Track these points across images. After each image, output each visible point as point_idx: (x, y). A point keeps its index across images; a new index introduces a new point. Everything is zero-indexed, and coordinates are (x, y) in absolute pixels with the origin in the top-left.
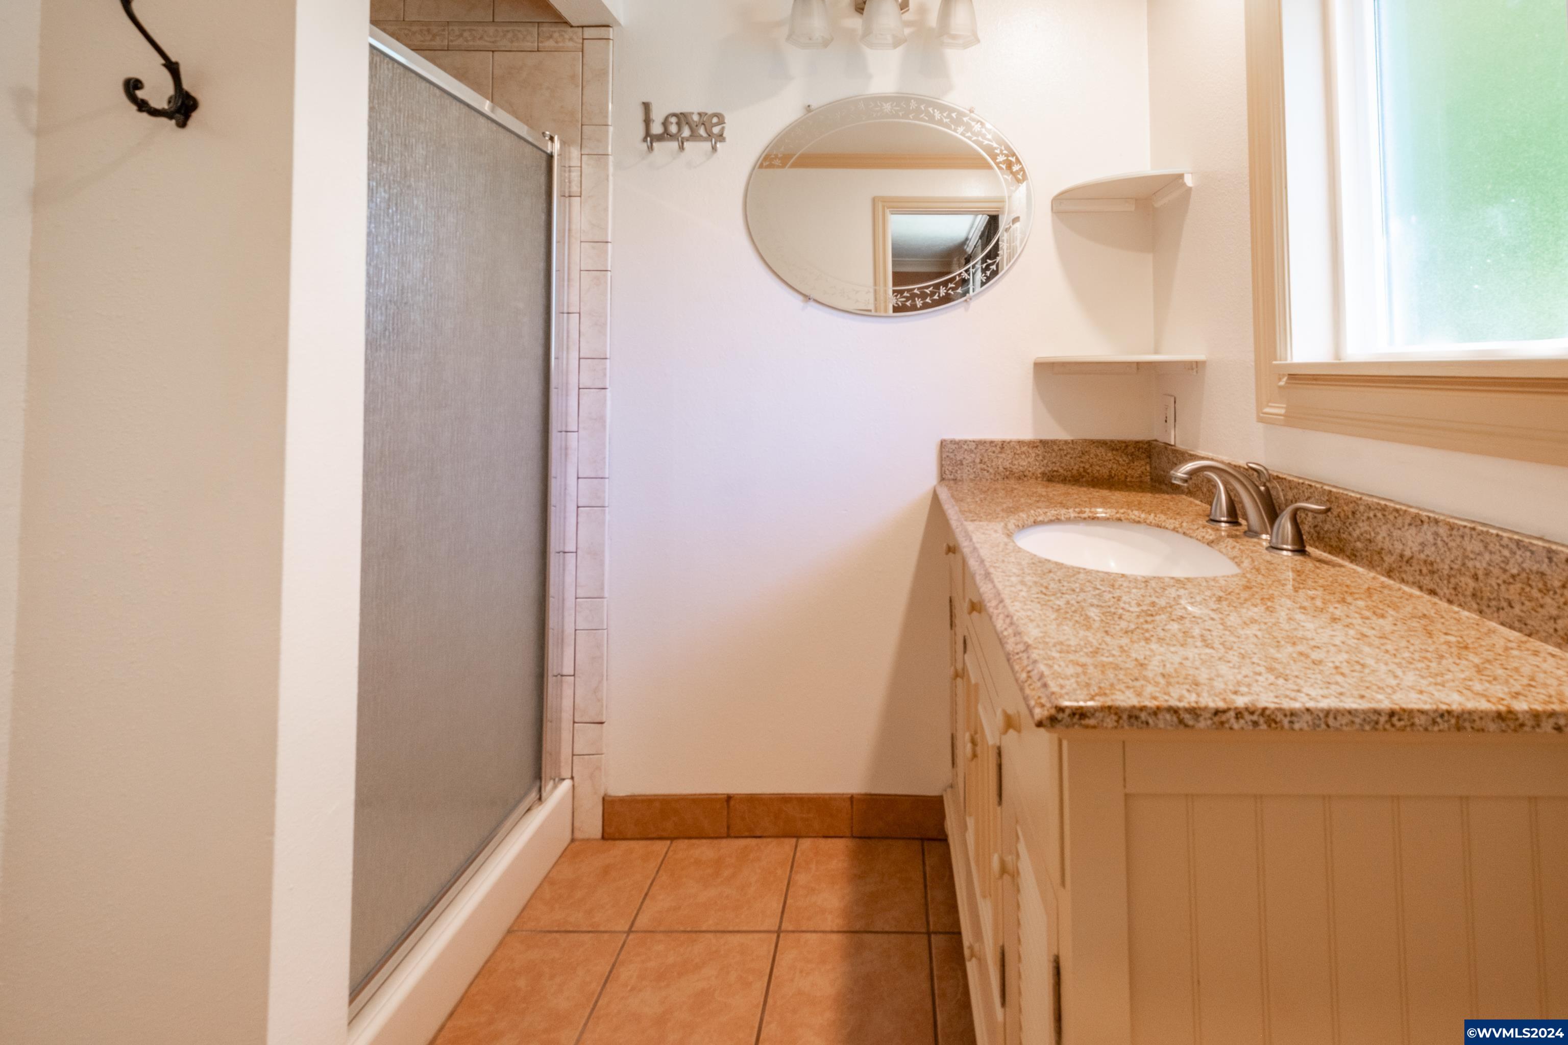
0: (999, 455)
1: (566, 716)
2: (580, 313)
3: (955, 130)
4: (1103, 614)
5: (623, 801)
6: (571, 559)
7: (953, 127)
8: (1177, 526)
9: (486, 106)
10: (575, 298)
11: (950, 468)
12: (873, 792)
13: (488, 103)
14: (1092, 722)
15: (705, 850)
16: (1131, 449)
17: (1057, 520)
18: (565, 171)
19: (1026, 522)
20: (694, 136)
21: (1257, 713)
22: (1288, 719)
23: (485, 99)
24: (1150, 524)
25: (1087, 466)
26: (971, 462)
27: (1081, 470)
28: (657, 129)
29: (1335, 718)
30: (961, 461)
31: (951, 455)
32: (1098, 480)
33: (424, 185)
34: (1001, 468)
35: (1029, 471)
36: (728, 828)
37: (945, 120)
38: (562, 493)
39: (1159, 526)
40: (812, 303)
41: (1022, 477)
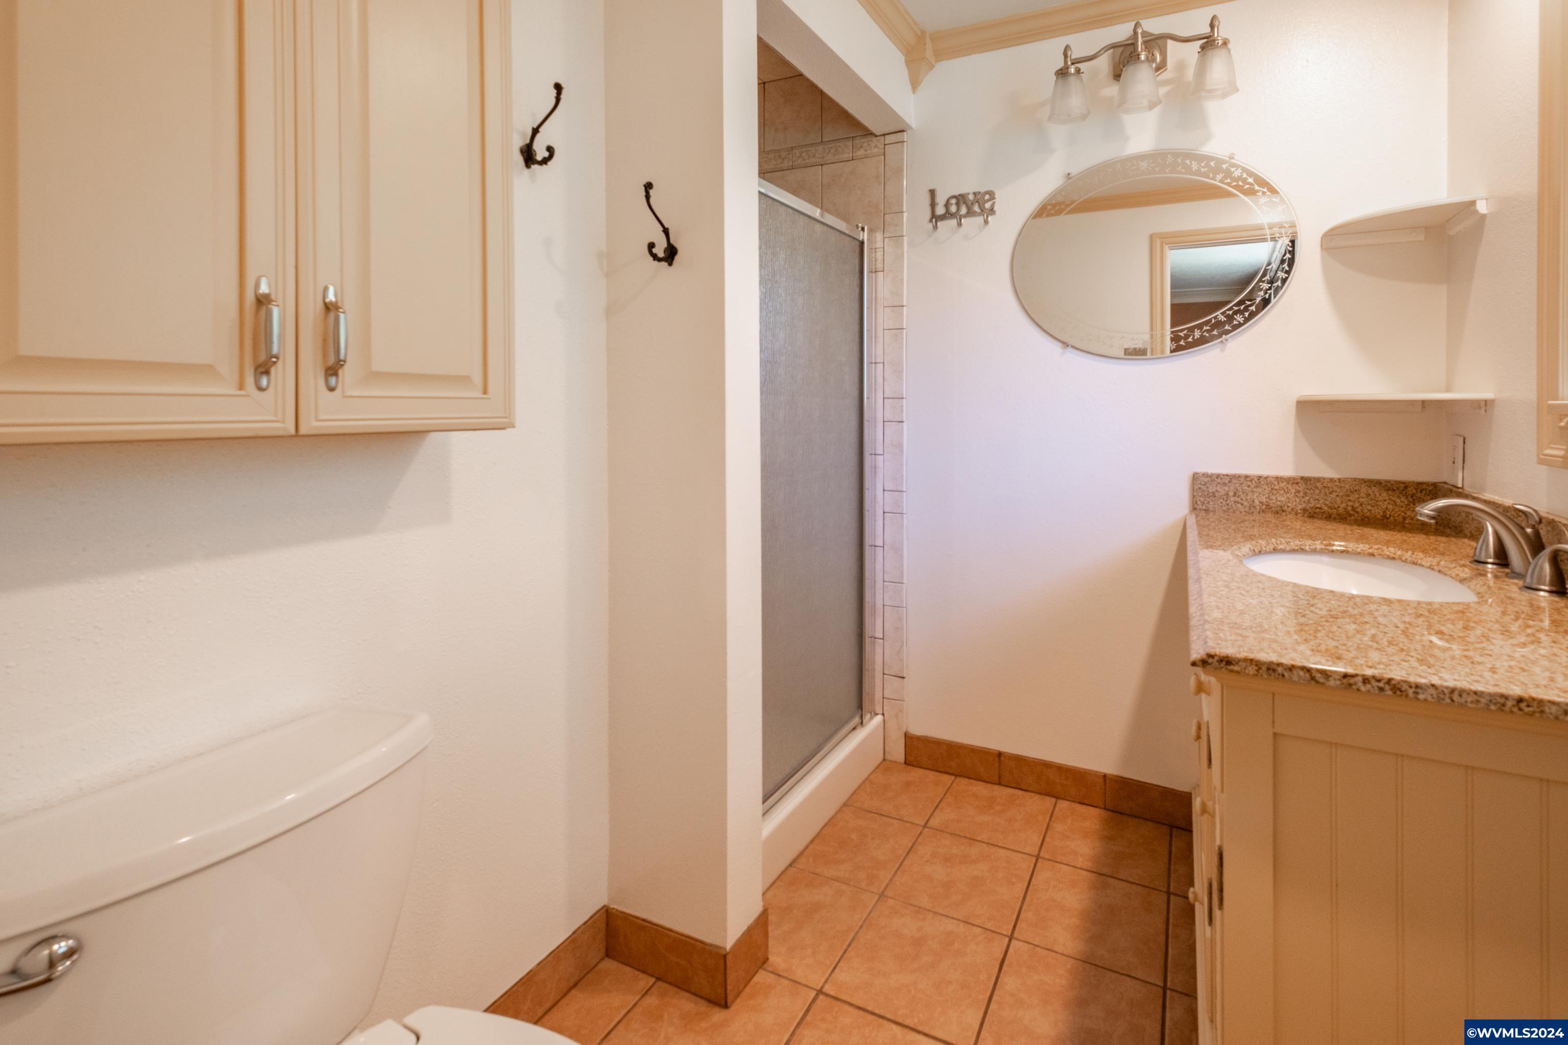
0: (1255, 490)
1: (878, 667)
2: (883, 363)
3: (1214, 179)
4: (1289, 612)
5: (919, 738)
6: (879, 551)
7: (1211, 175)
8: (1434, 564)
9: (816, 213)
10: (880, 351)
11: (1202, 499)
12: (1124, 776)
13: (819, 211)
14: (1236, 668)
15: (980, 789)
16: (1411, 490)
17: (1301, 550)
18: (872, 252)
19: (1264, 548)
20: (970, 213)
21: (1383, 681)
22: (1413, 690)
23: (817, 208)
24: (1405, 561)
25: (1357, 505)
26: (1224, 495)
27: (1349, 508)
28: (940, 210)
29: (1460, 696)
30: (1214, 493)
31: (1204, 488)
32: (1369, 519)
33: (784, 279)
34: (1257, 502)
35: (1288, 507)
36: (1000, 777)
37: (1202, 170)
38: (873, 502)
39: (1415, 563)
40: (1070, 349)
41: (1280, 511)
